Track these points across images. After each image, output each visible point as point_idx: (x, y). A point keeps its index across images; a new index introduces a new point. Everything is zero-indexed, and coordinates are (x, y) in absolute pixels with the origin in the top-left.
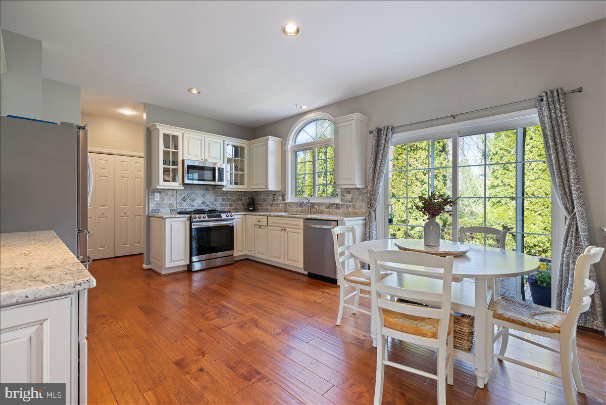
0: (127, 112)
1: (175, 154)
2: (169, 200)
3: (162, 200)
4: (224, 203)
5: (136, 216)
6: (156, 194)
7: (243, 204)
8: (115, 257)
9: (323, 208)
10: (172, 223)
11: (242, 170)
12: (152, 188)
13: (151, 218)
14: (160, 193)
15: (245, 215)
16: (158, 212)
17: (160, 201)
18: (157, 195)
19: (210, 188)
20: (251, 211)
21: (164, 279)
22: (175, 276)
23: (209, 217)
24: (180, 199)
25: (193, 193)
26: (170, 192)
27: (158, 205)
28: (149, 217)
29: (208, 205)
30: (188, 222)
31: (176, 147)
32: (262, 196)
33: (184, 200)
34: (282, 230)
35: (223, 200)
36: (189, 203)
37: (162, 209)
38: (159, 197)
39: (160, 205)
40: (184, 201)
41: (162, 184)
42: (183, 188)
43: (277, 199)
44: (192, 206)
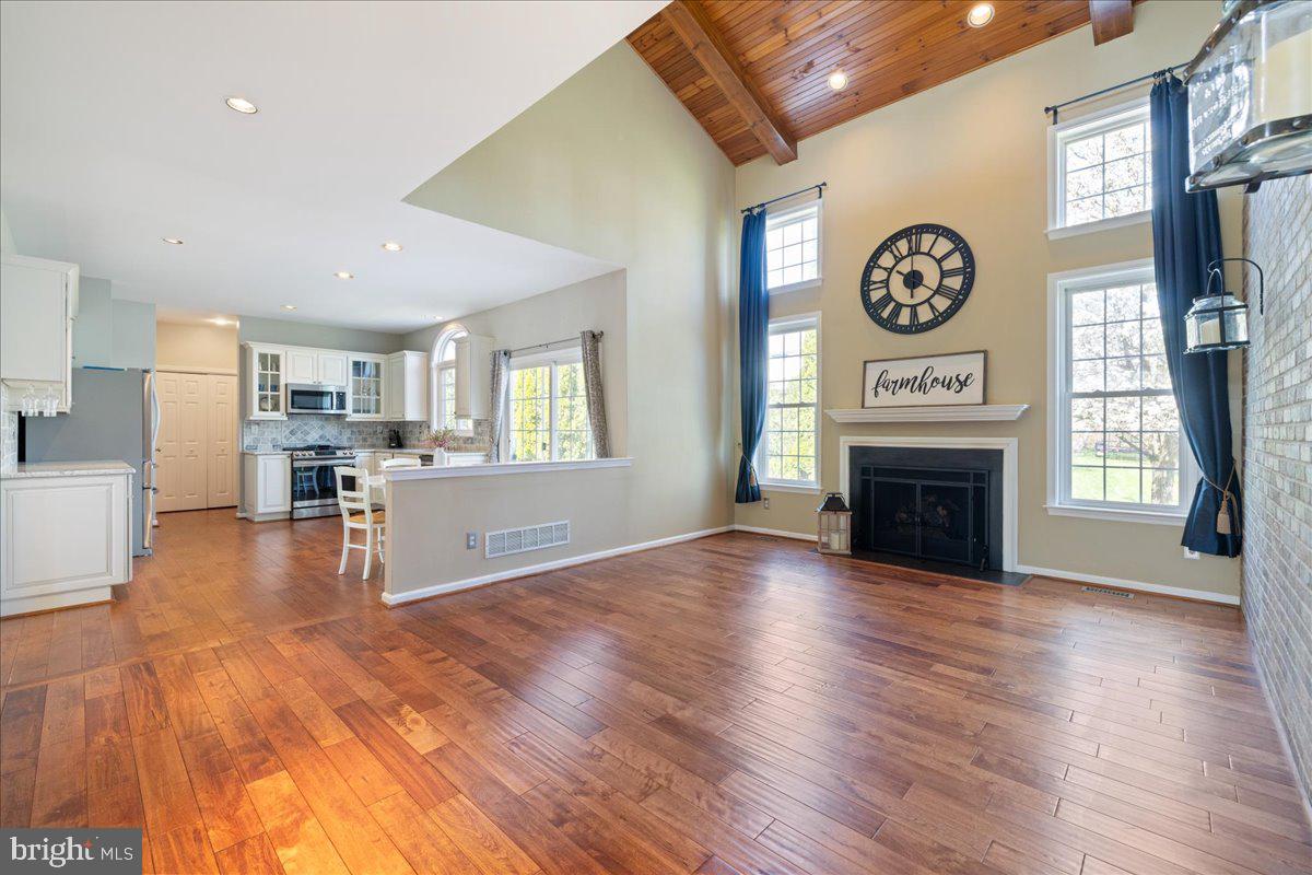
0: (221, 322)
1: (276, 378)
2: (270, 434)
3: (262, 434)
4: (353, 437)
6: (253, 427)
7: (381, 439)
8: (208, 509)
11: (378, 394)
12: (246, 420)
13: (246, 456)
14: (257, 425)
16: (256, 448)
17: (258, 435)
18: (255, 428)
19: (332, 418)
20: (393, 447)
21: (257, 526)
22: (271, 524)
23: (317, 454)
24: (288, 432)
25: (306, 424)
26: (270, 425)
27: (257, 440)
28: (243, 455)
30: (289, 460)
31: (277, 369)
33: (292, 433)
35: (352, 432)
36: (300, 437)
37: (261, 444)
38: (256, 430)
39: (259, 440)
40: (293, 435)
41: (256, 414)
42: (288, 419)
43: (421, 432)
44: (305, 441)
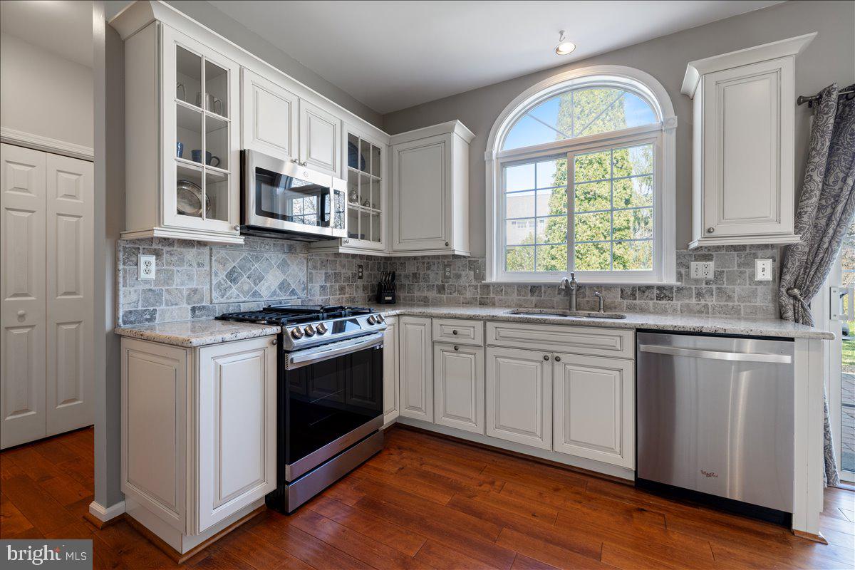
1: (218, 131)
2: (188, 278)
3: (165, 276)
4: (328, 285)
5: (58, 324)
6: (143, 259)
7: (365, 288)
9: (615, 297)
10: (220, 361)
11: (377, 205)
12: (126, 237)
13: (125, 342)
14: (158, 254)
15: (398, 315)
16: (152, 319)
17: (157, 282)
18: (147, 262)
24: (222, 275)
25: (257, 259)
26: (190, 254)
27: (152, 295)
29: (293, 292)
30: (272, 353)
31: (219, 105)
32: (411, 269)
33: (232, 277)
34: (546, 358)
35: (327, 277)
36: (246, 288)
37: (163, 307)
38: (153, 268)
39: (160, 295)
40: (234, 281)
41: (172, 224)
42: (240, 240)
43: (458, 276)
44: (255, 294)
